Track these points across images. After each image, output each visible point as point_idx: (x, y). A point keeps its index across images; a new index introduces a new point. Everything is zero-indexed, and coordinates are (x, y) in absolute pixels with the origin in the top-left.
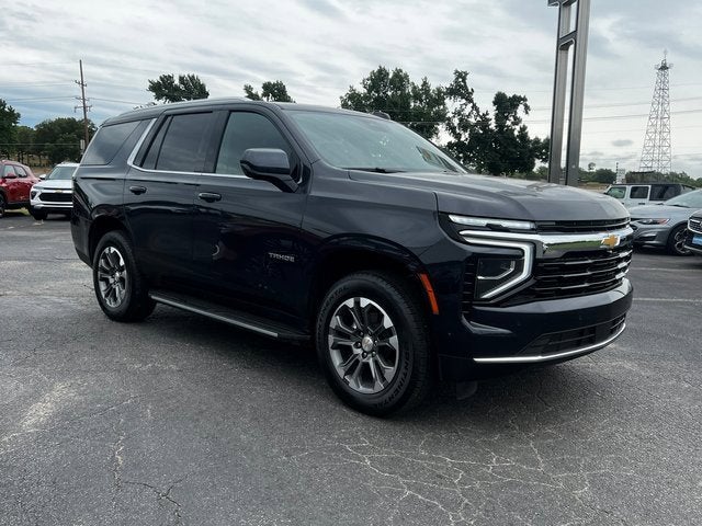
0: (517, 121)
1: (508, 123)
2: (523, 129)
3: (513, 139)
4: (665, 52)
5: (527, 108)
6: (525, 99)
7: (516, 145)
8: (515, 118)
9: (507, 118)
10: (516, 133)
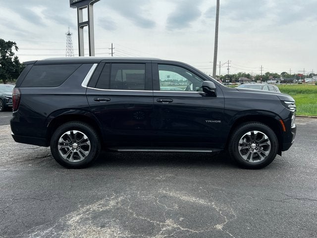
0: (12, 54)
1: (7, 55)
2: (16, 58)
3: (12, 63)
4: (69, 28)
5: (17, 48)
6: (15, 44)
7: (13, 66)
8: (11, 52)
9: (6, 52)
10: (13, 60)
